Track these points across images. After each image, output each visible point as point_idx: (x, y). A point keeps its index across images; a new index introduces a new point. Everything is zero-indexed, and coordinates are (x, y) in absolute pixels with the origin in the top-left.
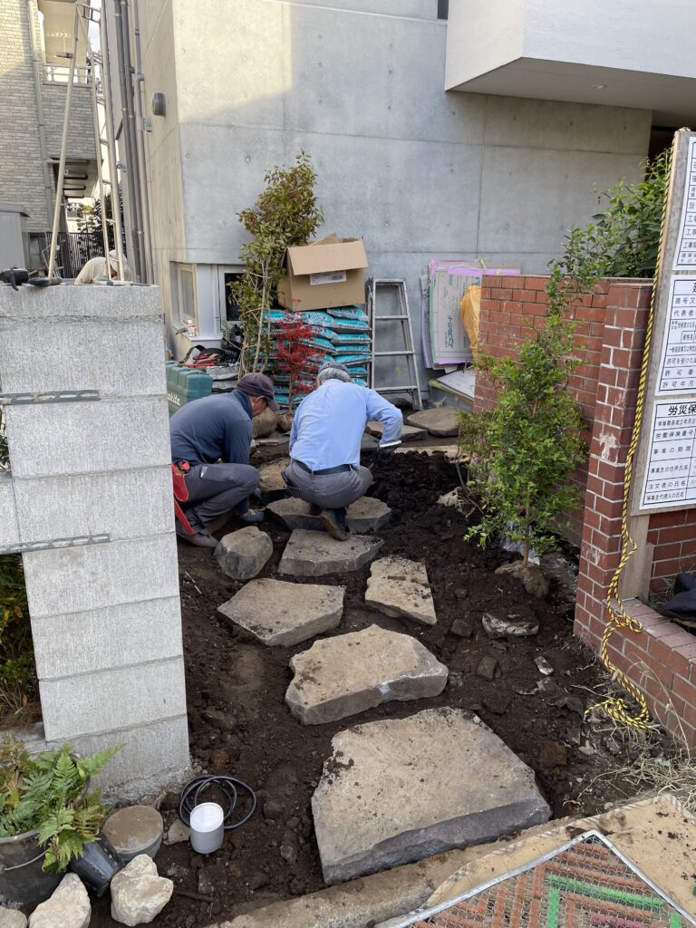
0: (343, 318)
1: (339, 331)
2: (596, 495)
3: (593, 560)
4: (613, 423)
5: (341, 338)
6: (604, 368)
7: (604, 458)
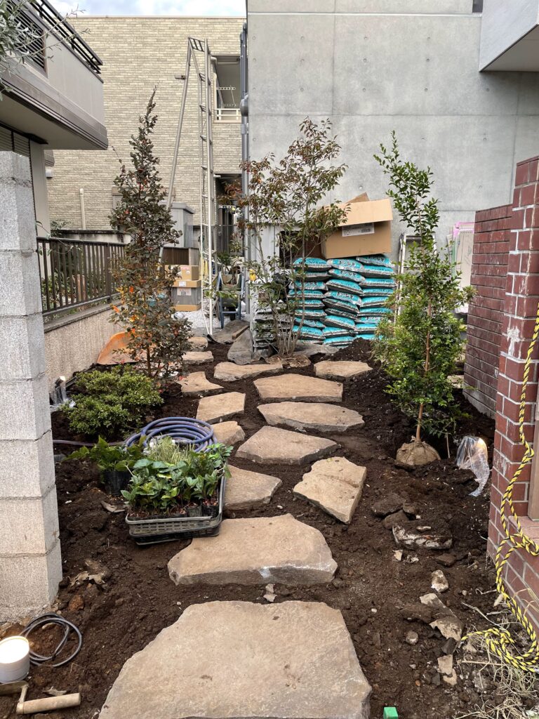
0: (371, 265)
1: (367, 276)
2: (504, 397)
3: (502, 471)
4: (518, 315)
5: (369, 282)
6: (512, 255)
7: (509, 355)
